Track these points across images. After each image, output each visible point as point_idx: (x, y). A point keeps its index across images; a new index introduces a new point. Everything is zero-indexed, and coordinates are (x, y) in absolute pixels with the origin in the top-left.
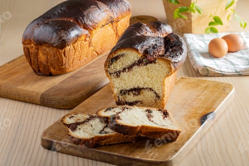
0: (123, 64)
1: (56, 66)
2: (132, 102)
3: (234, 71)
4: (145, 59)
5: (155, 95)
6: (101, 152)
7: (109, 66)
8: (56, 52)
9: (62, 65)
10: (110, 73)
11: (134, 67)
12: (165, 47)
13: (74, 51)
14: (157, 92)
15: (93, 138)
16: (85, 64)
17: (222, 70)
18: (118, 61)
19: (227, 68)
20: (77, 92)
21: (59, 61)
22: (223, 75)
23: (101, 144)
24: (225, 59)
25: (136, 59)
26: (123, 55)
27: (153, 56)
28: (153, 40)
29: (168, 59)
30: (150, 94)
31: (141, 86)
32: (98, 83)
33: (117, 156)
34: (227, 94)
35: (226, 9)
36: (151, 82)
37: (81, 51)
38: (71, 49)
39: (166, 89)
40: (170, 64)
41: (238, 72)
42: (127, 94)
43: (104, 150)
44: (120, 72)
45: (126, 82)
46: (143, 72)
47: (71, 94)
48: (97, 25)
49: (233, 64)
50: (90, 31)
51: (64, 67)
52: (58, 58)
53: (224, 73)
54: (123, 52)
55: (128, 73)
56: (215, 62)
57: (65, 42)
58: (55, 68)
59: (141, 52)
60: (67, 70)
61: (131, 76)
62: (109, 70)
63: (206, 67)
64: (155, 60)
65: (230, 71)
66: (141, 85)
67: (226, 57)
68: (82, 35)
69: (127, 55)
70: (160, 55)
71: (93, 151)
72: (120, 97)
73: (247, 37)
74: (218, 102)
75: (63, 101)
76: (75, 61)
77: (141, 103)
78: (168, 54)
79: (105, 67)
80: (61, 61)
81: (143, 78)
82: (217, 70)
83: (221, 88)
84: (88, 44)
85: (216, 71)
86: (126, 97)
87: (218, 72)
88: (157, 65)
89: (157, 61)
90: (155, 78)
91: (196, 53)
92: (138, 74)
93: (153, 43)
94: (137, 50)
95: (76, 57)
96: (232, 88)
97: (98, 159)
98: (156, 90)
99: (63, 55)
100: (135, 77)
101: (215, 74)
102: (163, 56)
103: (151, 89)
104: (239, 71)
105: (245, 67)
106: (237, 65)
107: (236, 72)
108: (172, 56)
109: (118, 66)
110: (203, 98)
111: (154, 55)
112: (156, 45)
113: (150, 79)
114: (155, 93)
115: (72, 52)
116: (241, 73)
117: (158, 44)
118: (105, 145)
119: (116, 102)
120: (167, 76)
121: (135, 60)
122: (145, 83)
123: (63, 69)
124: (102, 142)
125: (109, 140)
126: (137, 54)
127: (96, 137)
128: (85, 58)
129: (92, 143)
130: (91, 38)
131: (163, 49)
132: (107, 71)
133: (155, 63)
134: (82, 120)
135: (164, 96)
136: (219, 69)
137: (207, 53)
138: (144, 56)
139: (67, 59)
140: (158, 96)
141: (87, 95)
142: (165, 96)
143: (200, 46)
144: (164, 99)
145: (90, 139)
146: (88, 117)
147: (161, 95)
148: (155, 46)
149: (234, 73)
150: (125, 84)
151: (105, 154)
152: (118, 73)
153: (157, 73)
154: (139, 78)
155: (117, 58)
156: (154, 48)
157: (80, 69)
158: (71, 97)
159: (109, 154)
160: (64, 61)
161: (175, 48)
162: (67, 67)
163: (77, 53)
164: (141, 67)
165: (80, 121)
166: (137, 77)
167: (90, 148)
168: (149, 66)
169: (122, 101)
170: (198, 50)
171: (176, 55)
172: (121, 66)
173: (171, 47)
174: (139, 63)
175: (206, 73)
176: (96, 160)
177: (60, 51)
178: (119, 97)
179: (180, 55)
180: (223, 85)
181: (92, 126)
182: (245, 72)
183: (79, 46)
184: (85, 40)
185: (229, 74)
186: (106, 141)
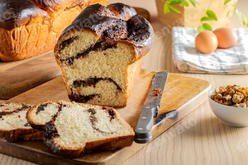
0: (76, 49)
1: (5, 50)
2: (88, 95)
3: (219, 68)
4: (104, 42)
5: (116, 87)
6: (22, 148)
7: (59, 51)
8: (4, 34)
9: (11, 49)
10: (61, 60)
11: (90, 53)
12: (128, 30)
13: (28, 35)
14: (118, 83)
15: (14, 131)
16: (44, 52)
17: (205, 66)
18: (71, 44)
19: (212, 65)
20: (22, 81)
21: (8, 44)
22: (206, 73)
23: (25, 139)
24: (213, 55)
25: (93, 43)
26: (76, 38)
27: (113, 38)
28: (113, 21)
29: (132, 42)
30: (109, 86)
31: (99, 76)
32: (52, 73)
33: (40, 153)
34: (200, 92)
35: (225, 3)
36: (111, 70)
37: (37, 36)
38: (23, 31)
39: (129, 80)
40: (133, 49)
41: (224, 70)
42: (82, 85)
43: (27, 146)
44: (73, 58)
45: (81, 71)
46: (102, 58)
47: (15, 82)
48: (58, 6)
49: (220, 61)
50: (50, 12)
51: (14, 51)
52: (6, 41)
53: (206, 70)
54: (77, 33)
55: (83, 60)
56: (200, 58)
57: (14, 22)
58: (3, 52)
59: (99, 34)
60: (18, 56)
61: (87, 63)
62: (59, 55)
63: (185, 62)
64: (116, 44)
65: (215, 68)
66: (98, 74)
67: (214, 54)
68: (37, 16)
69: (82, 37)
70: (122, 39)
71: (14, 146)
72: (74, 89)
73: (246, 34)
74: (186, 99)
75: (3, 89)
76: (30, 47)
77: (99, 97)
78: (131, 37)
79: (55, 52)
80: (9, 45)
81: (102, 66)
82: (199, 66)
83: (195, 85)
84: (47, 29)
85: (197, 67)
86: (80, 89)
87: (200, 69)
88: (118, 50)
89: (118, 45)
90: (115, 65)
91: (180, 47)
92: (95, 61)
93: (113, 24)
94: (94, 32)
95: (30, 42)
96: (208, 85)
97: (19, 156)
98: (116, 80)
99: (12, 38)
100: (91, 65)
101: (196, 71)
102: (125, 39)
103: (110, 80)
104: (226, 68)
105: (233, 64)
106: (224, 62)
107: (222, 69)
108: (136, 39)
109: (71, 51)
110: (169, 94)
111: (115, 38)
112: (117, 26)
113: (109, 67)
114: (116, 84)
115: (25, 35)
116: (227, 71)
117: (120, 26)
118: (30, 140)
119: (69, 96)
120: (131, 63)
121: (91, 43)
122: (104, 72)
123: (13, 54)
124: (27, 136)
125: (34, 134)
126: (93, 36)
127: (18, 129)
128: (44, 44)
129: (13, 136)
130: (51, 21)
131: (125, 31)
132: (57, 57)
133: (116, 47)
134: (12, 110)
135: (126, 88)
136: (201, 66)
137: (194, 48)
138: (102, 38)
139: (18, 42)
140: (119, 88)
141: (33, 84)
142: (128, 88)
143: (188, 41)
144: (127, 91)
145: (11, 131)
146: (20, 106)
147: (123, 87)
148: (116, 28)
149: (219, 71)
150: (80, 73)
151: (26, 150)
152: (71, 60)
153: (117, 60)
154: (97, 65)
155: (69, 41)
156: (114, 29)
157: (37, 57)
158: (13, 85)
159: (31, 151)
160: (13, 45)
161: (139, 31)
162: (17, 52)
163: (32, 37)
164: (99, 53)
165: (9, 111)
166: (94, 64)
167: (11, 142)
168: (109, 51)
169: (75, 94)
170: (183, 44)
171: (141, 39)
172: (74, 51)
173: (136, 31)
174: (96, 47)
175: (186, 69)
176: (18, 158)
177: (9, 32)
178: (72, 90)
179: (145, 39)
180: (198, 81)
181: (19, 117)
182: (232, 70)
183: (35, 29)
184: (43, 23)
185: (213, 71)
186: (31, 135)
